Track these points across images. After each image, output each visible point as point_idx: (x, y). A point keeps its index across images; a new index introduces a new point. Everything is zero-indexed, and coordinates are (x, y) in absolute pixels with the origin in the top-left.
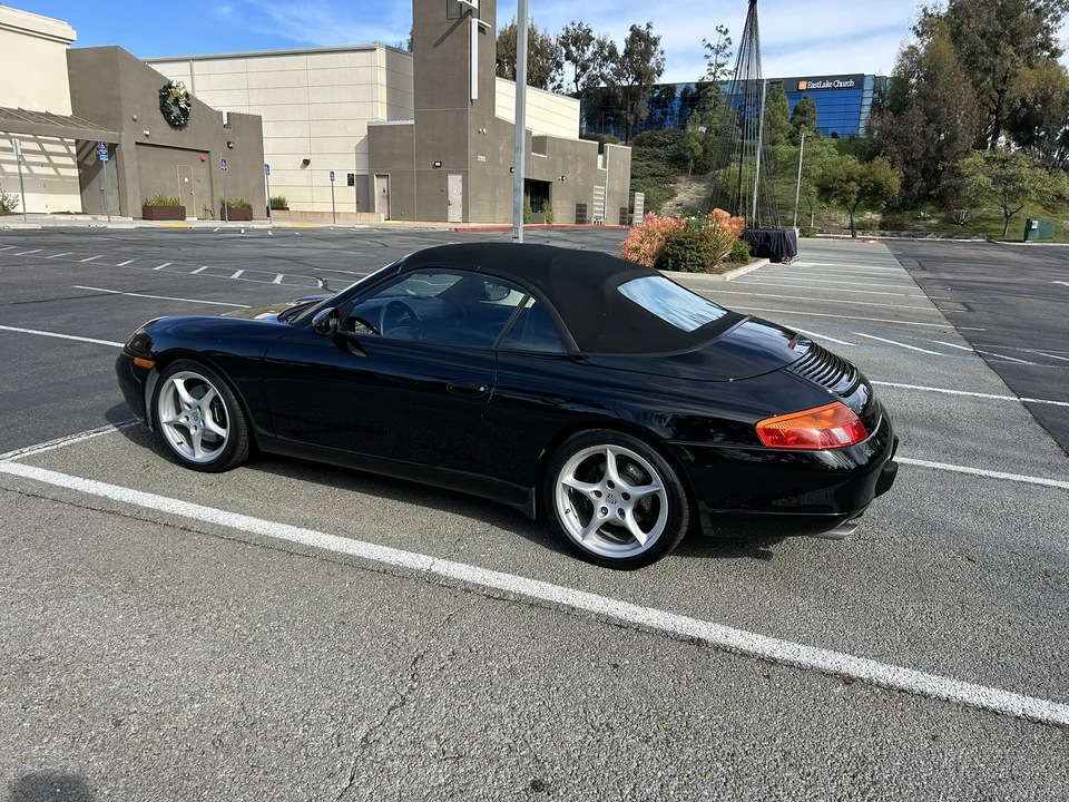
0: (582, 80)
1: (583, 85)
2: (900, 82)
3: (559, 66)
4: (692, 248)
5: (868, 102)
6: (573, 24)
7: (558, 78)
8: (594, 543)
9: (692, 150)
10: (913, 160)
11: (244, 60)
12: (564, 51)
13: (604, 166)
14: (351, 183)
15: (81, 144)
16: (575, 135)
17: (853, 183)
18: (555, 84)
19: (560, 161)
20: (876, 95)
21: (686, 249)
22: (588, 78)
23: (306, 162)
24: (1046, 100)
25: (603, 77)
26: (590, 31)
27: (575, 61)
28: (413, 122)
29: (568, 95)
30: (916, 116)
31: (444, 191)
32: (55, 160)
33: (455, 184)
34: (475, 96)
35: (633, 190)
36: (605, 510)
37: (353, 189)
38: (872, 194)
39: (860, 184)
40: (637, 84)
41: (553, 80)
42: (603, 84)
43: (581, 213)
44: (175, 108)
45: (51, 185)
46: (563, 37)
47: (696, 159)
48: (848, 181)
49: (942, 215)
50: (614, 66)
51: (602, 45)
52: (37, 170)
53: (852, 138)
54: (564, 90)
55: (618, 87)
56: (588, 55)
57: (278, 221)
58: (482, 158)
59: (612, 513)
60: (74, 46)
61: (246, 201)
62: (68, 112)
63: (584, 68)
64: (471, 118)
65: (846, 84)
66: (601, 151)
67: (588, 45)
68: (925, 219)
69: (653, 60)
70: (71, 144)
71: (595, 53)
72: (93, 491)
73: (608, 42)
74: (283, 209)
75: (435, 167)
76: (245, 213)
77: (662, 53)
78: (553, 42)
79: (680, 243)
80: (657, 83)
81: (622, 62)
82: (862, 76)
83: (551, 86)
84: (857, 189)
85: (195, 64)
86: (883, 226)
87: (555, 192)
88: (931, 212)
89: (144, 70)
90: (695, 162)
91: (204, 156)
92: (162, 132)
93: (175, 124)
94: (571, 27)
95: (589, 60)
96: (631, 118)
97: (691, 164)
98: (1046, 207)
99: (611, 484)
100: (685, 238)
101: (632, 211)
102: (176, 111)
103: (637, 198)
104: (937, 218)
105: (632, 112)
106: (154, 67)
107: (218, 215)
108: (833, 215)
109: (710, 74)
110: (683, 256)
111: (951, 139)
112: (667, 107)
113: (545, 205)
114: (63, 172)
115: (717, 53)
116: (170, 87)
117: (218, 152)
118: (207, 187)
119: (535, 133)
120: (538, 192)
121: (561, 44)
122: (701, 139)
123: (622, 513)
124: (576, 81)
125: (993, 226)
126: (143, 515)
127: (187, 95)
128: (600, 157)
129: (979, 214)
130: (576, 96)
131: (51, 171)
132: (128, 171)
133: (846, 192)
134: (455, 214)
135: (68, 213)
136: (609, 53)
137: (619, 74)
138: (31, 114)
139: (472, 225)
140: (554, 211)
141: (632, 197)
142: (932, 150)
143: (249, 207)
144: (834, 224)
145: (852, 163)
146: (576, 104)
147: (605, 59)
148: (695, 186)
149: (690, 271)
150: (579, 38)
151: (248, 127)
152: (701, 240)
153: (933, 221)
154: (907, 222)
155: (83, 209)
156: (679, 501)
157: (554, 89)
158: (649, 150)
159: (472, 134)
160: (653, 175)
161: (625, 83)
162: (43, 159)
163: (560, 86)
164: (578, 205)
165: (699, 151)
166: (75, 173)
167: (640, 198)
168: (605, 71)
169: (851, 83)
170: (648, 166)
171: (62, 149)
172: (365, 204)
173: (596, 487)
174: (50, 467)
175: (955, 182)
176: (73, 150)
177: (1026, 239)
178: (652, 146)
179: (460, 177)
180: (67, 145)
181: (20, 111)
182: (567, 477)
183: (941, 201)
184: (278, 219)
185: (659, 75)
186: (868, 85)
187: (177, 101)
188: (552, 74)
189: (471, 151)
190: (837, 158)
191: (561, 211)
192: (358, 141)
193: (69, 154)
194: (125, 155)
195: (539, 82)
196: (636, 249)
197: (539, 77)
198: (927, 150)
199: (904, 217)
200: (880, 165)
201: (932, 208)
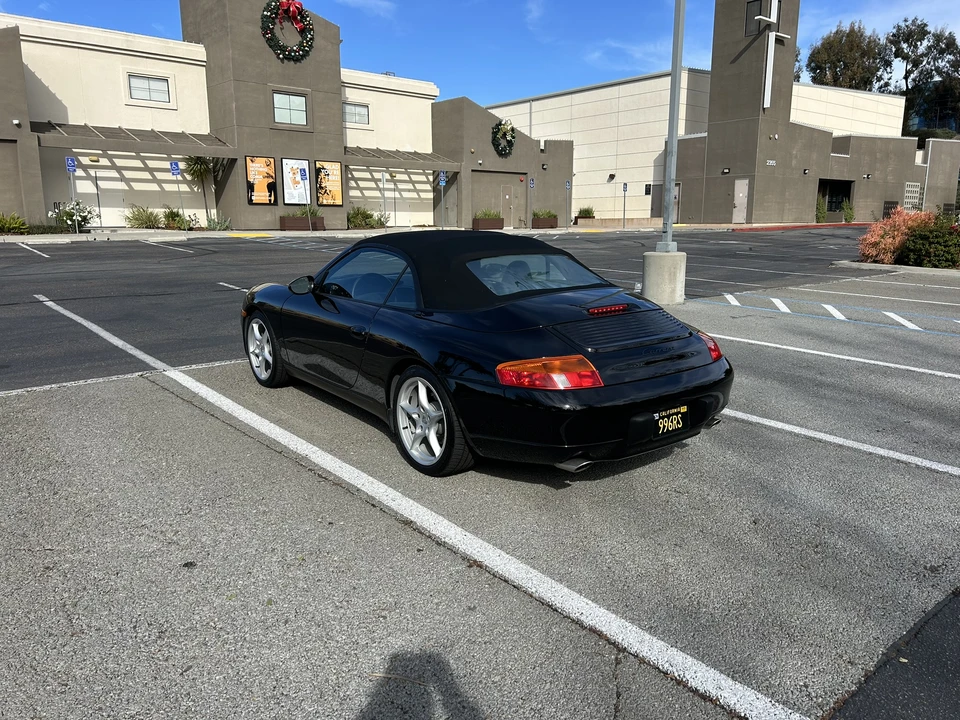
0: (912, 76)
1: (914, 80)
3: (888, 64)
4: (938, 243)
6: (906, 21)
7: (886, 76)
8: (416, 452)
11: (570, 96)
12: (894, 50)
13: (925, 161)
14: (647, 192)
15: (436, 174)
16: (896, 132)
18: (882, 82)
19: (866, 160)
21: (931, 243)
22: (921, 73)
23: (612, 177)
25: (939, 71)
26: (926, 25)
27: (905, 58)
28: (706, 134)
29: (896, 94)
31: (731, 195)
32: (418, 186)
33: (741, 189)
34: (767, 104)
37: (650, 197)
41: (879, 79)
42: (937, 78)
44: (503, 141)
45: (415, 206)
46: (894, 35)
50: (951, 57)
51: (938, 38)
52: (406, 195)
54: (891, 88)
56: (922, 49)
57: (583, 228)
58: (772, 163)
60: (437, 100)
61: (553, 212)
62: (429, 150)
63: (916, 64)
64: (762, 125)
66: (921, 146)
67: (921, 40)
70: (429, 174)
71: (929, 48)
73: (947, 34)
74: (590, 217)
75: (724, 173)
76: (552, 222)
78: (883, 41)
83: (876, 85)
85: (533, 103)
87: (858, 191)
89: (484, 113)
91: (522, 177)
92: (493, 161)
93: (502, 153)
94: (903, 25)
95: (923, 55)
100: (931, 232)
102: (503, 143)
106: (493, 111)
107: (530, 224)
110: (927, 251)
113: (845, 204)
114: (423, 195)
116: (500, 124)
117: (534, 172)
118: (523, 202)
119: (836, 134)
120: (836, 192)
121: (891, 42)
123: (429, 431)
124: (906, 78)
127: (513, 130)
128: (919, 154)
130: (903, 93)
131: (415, 195)
132: (464, 192)
134: (739, 217)
135: (424, 226)
136: (947, 45)
138: (404, 153)
139: (756, 225)
143: (555, 217)
146: (901, 101)
147: (942, 52)
149: (936, 266)
150: (912, 34)
151: (560, 153)
152: (951, 234)
155: (434, 222)
157: (880, 88)
159: (762, 140)
162: (410, 186)
163: (887, 84)
164: (886, 203)
166: (431, 195)
168: (941, 64)
171: (423, 178)
172: (658, 210)
176: (431, 178)
179: (747, 181)
180: (427, 175)
182: (403, 400)
184: (583, 226)
187: (505, 134)
188: (879, 73)
189: (759, 155)
191: (863, 209)
192: (656, 155)
193: (428, 182)
194: (464, 180)
195: (862, 83)
196: (875, 245)
197: (862, 78)
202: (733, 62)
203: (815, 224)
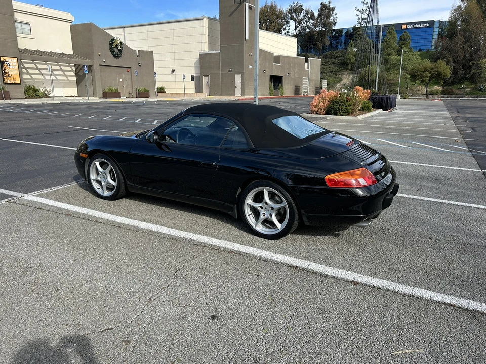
0: (298, 29)
1: (299, 31)
2: (452, 23)
3: (288, 22)
4: (343, 105)
5: (436, 33)
6: (294, 3)
7: (287, 28)
8: (260, 228)
9: (350, 59)
10: (458, 60)
11: (146, 27)
12: (290, 16)
13: (308, 68)
14: (192, 79)
15: (77, 66)
16: (295, 55)
17: (427, 72)
18: (286, 31)
19: (287, 66)
20: (440, 30)
21: (340, 105)
22: (301, 28)
23: (173, 71)
25: (308, 27)
26: (302, 6)
27: (295, 20)
28: (219, 51)
29: (292, 36)
30: (459, 40)
31: (234, 82)
32: (67, 73)
33: (238, 78)
34: (247, 38)
35: (322, 79)
36: (264, 214)
37: (194, 82)
38: (437, 77)
39: (430, 73)
40: (324, 29)
41: (285, 29)
42: (308, 30)
43: (297, 90)
44: (116, 49)
45: (64, 84)
46: (289, 9)
47: (352, 63)
48: (424, 71)
49: (473, 86)
50: (313, 21)
51: (307, 12)
52: (59, 78)
53: (428, 51)
54: (290, 34)
55: (315, 31)
56: (301, 17)
57: (161, 98)
58: (250, 67)
59: (267, 216)
60: (73, 23)
61: (147, 89)
62: (72, 53)
63: (299, 23)
64: (245, 48)
65: (425, 25)
66: (307, 61)
67: (301, 12)
68: (464, 88)
69: (331, 18)
70: (73, 66)
71: (304, 16)
72: (63, 207)
73: (310, 11)
74: (163, 92)
75: (229, 71)
76: (146, 94)
77: (336, 14)
78: (285, 12)
79: (337, 103)
80: (333, 28)
81: (317, 20)
82: (432, 23)
83: (284, 32)
84: (429, 75)
85: (125, 29)
86: (443, 92)
87: (285, 81)
88: (467, 85)
89: (102, 32)
90: (351, 65)
91: (128, 70)
92: (110, 60)
93: (116, 56)
94: (293, 5)
95: (301, 20)
96: (321, 46)
97: (350, 66)
99: (266, 203)
100: (339, 100)
101: (321, 88)
102: (116, 50)
103: (323, 82)
104: (470, 88)
105: (322, 43)
106: (108, 31)
107: (135, 95)
108: (418, 88)
109: (359, 23)
110: (338, 108)
111: (478, 50)
112: (339, 40)
113: (280, 87)
114: (70, 78)
115: (362, 13)
116: (114, 40)
117: (134, 67)
118: (130, 83)
119: (275, 54)
120: (276, 81)
121: (289, 12)
122: (354, 54)
123: (271, 215)
124: (295, 29)
126: (81, 216)
127: (121, 43)
128: (306, 64)
130: (295, 36)
131: (65, 78)
132: (97, 77)
133: (424, 77)
134: (238, 92)
135: (72, 96)
136: (311, 16)
137: (315, 25)
138: (56, 53)
139: (246, 97)
140: (284, 89)
141: (321, 82)
142: (467, 55)
143: (148, 91)
144: (419, 92)
145: (427, 63)
146: (295, 40)
147: (309, 19)
148: (351, 76)
149: (342, 115)
150: (297, 10)
151: (147, 56)
152: (347, 101)
153: (468, 90)
154: (455, 90)
155: (78, 94)
156: (293, 210)
157: (285, 33)
158: (330, 60)
159: (246, 56)
160: (332, 72)
161: (318, 29)
162: (61, 73)
163: (288, 32)
164: (295, 86)
165: (353, 60)
166: (75, 79)
167: (325, 82)
168: (309, 24)
169: (428, 25)
170: (329, 67)
171: (69, 68)
172: (199, 89)
173: (260, 205)
174: (47, 198)
175: (479, 70)
176: (74, 69)
178: (331, 58)
179: (240, 75)
180: (71, 67)
181: (51, 52)
182: (249, 201)
183: (472, 80)
184: (161, 96)
185: (334, 25)
186: (436, 25)
187: (117, 46)
188: (284, 27)
189: (245, 63)
190: (420, 61)
191: (287, 89)
192: (196, 60)
193: (72, 71)
194: (95, 70)
195: (278, 31)
196: (317, 106)
197: (278, 28)
198: (465, 56)
199: (454, 88)
200: (441, 63)
201: (468, 83)
202: (230, 15)
203: (269, 96)
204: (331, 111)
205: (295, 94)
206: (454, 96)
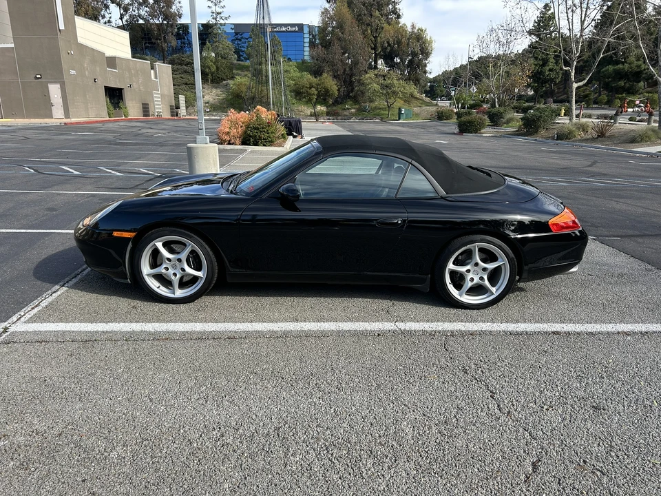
0: (125, 18)
1: (127, 21)
2: (323, 30)
3: (107, 7)
4: (264, 131)
5: (307, 40)
7: (107, 16)
8: (466, 299)
9: (209, 68)
10: (338, 75)
13: (156, 78)
16: (129, 56)
17: (313, 89)
18: (106, 20)
19: (127, 74)
20: (311, 37)
22: (130, 17)
24: (399, 43)
25: (140, 16)
27: (118, 4)
28: (13, 45)
29: (118, 27)
30: (336, 48)
31: (47, 96)
33: (54, 90)
34: (62, 27)
35: (176, 94)
36: (472, 279)
38: (323, 97)
39: (317, 90)
40: (165, 22)
41: (104, 17)
42: (141, 21)
43: (146, 110)
47: (212, 73)
48: (310, 88)
49: (357, 106)
50: (148, 9)
53: (304, 62)
54: (113, 24)
55: (153, 24)
58: (73, 72)
59: (476, 280)
63: (126, 10)
64: (61, 43)
65: (293, 29)
66: (152, 67)
68: (348, 109)
69: (174, 7)
75: (36, 78)
77: (179, 2)
79: (257, 129)
80: (179, 22)
81: (152, 7)
82: (301, 26)
83: (102, 21)
84: (316, 92)
86: (328, 114)
87: (127, 95)
88: (351, 105)
90: (212, 75)
95: (128, 4)
96: (165, 45)
97: (210, 76)
98: (405, 101)
99: (476, 265)
100: (259, 125)
101: (178, 107)
103: (180, 99)
104: (354, 108)
105: (165, 42)
108: (300, 108)
109: (213, 19)
110: (259, 136)
111: (355, 63)
112: (184, 39)
113: (121, 104)
115: (216, 5)
119: (107, 55)
120: (115, 96)
122: (214, 60)
123: (482, 279)
124: (121, 19)
125: (382, 112)
128: (152, 71)
129: (374, 105)
130: (123, 28)
133: (310, 94)
134: (58, 112)
137: (153, 16)
139: (73, 120)
140: (128, 108)
141: (177, 99)
142: (347, 69)
144: (302, 113)
145: (308, 78)
146: (126, 35)
147: (141, 5)
148: (214, 91)
153: (353, 110)
154: (340, 111)
157: (105, 23)
158: (180, 67)
159: (63, 54)
160: (186, 84)
161: (157, 22)
163: (109, 22)
164: (143, 104)
165: (214, 69)
167: (182, 98)
168: (142, 13)
169: (297, 29)
170: (181, 77)
173: (467, 268)
175: (362, 88)
177: (399, 119)
178: (181, 64)
179: (59, 86)
182: (450, 265)
183: (355, 100)
185: (180, 18)
186: (306, 30)
188: (102, 13)
189: (64, 66)
190: (299, 74)
191: (132, 108)
195: (95, 18)
197: (93, 14)
198: (345, 70)
199: (338, 108)
200: (326, 78)
201: (351, 102)
203: (108, 118)
204: (249, 140)
205: (145, 115)
206: (339, 118)
